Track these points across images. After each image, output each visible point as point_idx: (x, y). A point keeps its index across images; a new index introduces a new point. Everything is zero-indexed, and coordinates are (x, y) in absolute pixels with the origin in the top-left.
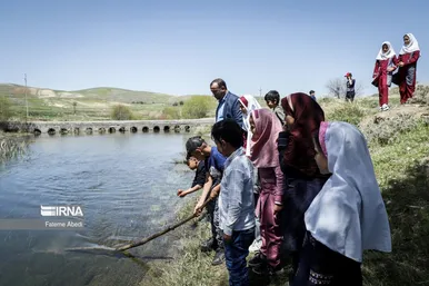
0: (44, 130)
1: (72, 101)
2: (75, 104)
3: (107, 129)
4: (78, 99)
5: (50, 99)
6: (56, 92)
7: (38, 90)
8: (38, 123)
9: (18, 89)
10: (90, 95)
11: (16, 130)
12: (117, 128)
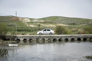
0: (22, 39)
1: (38, 24)
2: (39, 25)
3: (52, 39)
4: (41, 23)
5: (28, 23)
6: (31, 19)
7: (22, 18)
8: (20, 36)
9: (14, 18)
10: (47, 20)
11: (9, 40)
12: (58, 39)
